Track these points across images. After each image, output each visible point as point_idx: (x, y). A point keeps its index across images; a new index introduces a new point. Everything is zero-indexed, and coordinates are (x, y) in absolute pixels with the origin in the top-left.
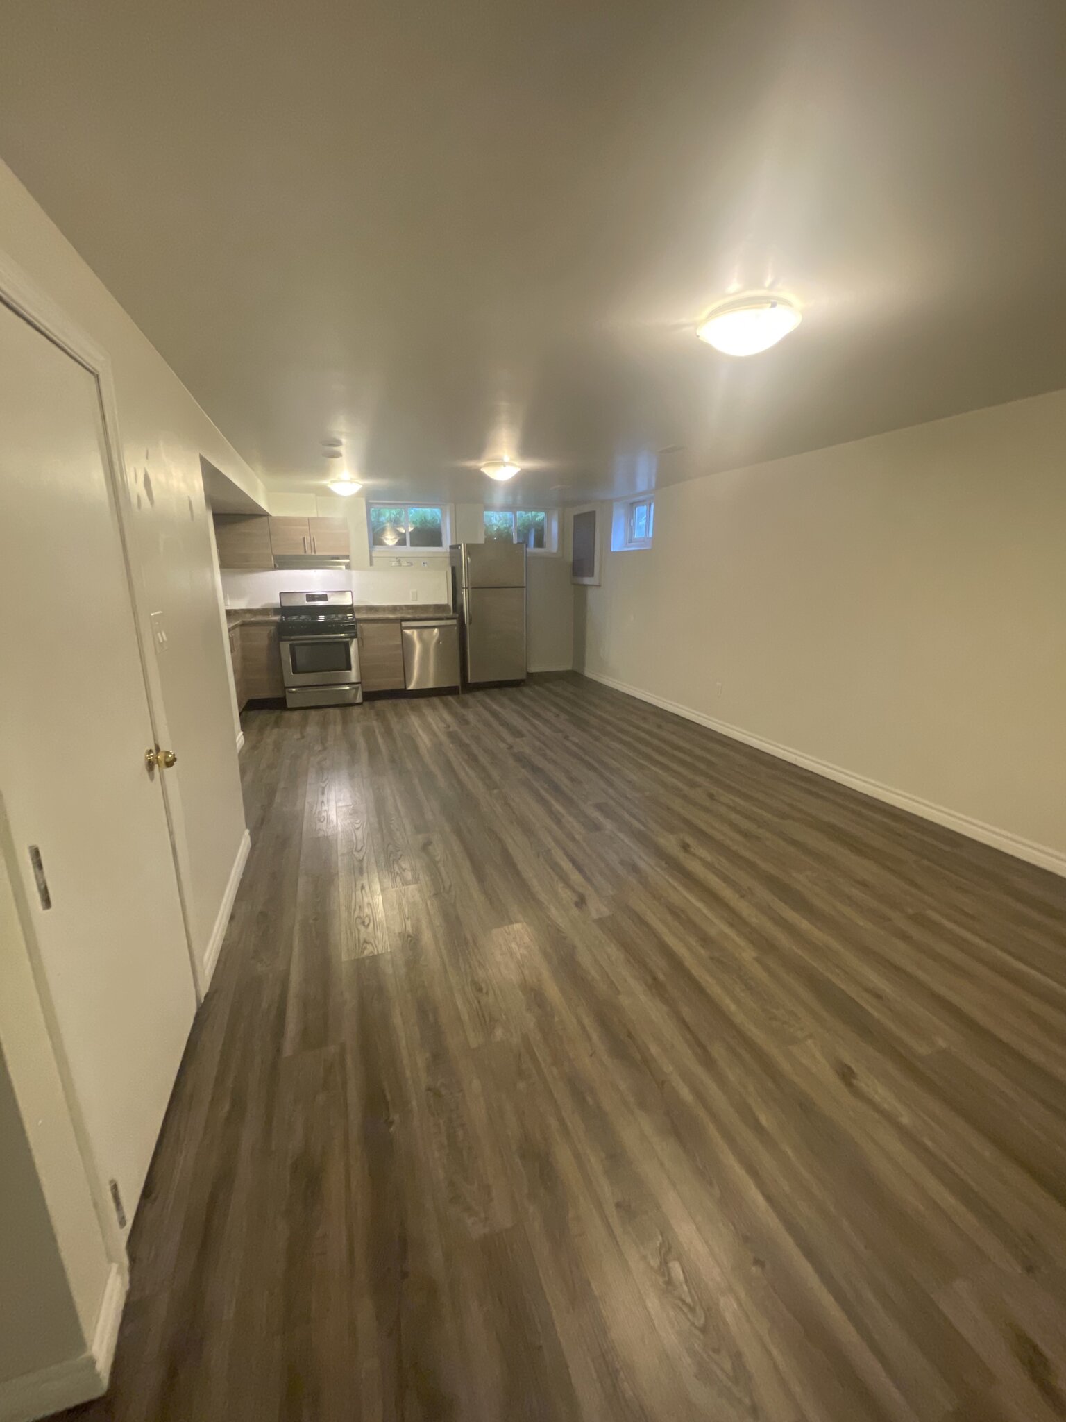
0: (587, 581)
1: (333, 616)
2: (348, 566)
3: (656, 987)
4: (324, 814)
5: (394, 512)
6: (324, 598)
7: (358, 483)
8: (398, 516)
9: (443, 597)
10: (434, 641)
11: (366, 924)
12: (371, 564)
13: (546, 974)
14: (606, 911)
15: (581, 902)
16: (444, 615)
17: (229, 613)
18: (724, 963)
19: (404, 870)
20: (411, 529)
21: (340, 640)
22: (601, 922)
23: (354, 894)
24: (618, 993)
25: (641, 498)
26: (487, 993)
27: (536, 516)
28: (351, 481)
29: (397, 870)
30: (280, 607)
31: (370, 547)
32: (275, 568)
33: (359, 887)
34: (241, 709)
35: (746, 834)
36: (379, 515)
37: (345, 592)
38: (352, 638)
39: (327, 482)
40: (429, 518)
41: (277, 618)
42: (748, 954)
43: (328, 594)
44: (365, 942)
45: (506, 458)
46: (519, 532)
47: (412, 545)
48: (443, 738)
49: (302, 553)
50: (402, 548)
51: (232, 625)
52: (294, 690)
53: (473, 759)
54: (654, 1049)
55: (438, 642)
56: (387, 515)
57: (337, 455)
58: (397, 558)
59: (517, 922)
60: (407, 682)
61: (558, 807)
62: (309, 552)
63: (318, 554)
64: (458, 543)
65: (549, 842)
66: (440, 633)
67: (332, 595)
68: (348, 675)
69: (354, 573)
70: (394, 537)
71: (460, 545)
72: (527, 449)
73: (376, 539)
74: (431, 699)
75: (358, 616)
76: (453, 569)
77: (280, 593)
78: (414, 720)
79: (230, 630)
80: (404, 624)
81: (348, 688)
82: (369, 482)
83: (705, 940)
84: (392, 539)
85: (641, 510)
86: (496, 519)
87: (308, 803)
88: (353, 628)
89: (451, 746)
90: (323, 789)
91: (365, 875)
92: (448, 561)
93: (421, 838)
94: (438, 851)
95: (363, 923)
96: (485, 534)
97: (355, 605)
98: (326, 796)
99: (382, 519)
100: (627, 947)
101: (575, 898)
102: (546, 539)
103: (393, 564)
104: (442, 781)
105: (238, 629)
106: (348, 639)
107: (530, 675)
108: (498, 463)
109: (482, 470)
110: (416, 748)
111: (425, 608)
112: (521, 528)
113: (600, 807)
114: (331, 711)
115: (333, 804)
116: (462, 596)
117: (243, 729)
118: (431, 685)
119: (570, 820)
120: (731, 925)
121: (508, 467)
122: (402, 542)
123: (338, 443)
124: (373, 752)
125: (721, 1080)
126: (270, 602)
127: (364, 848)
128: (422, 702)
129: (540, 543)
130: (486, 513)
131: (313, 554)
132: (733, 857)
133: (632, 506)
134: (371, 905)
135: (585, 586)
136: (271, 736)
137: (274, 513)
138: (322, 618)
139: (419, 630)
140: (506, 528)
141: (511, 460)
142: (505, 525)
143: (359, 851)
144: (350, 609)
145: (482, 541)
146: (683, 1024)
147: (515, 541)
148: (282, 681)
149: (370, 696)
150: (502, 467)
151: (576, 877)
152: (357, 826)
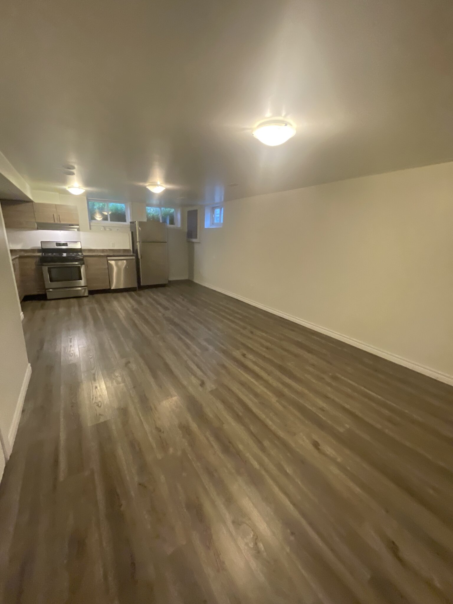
0: (194, 240)
1: (71, 254)
2: (78, 230)
3: (238, 418)
4: (72, 352)
5: (101, 204)
6: (66, 244)
7: (83, 189)
8: (103, 206)
9: (127, 245)
10: (124, 266)
11: (100, 405)
12: (90, 229)
13: (190, 419)
14: (214, 387)
15: (203, 384)
16: (129, 254)
17: (12, 251)
18: (264, 404)
19: (117, 377)
20: (110, 213)
21: (75, 265)
22: (212, 392)
23: (92, 391)
24: (223, 423)
25: (218, 205)
26: (163, 432)
27: (170, 211)
28: (79, 188)
29: (113, 377)
30: (41, 248)
31: (89, 221)
32: (38, 229)
33: (94, 388)
34: (21, 301)
35: (267, 348)
36: (94, 205)
37: (76, 242)
38: (82, 264)
39: (66, 187)
40: (119, 208)
41: (40, 254)
42: (273, 399)
43: (68, 243)
44: (100, 415)
45: (159, 183)
46: (163, 218)
47: (111, 221)
48: (130, 311)
49: (52, 222)
50: (106, 222)
51: (14, 257)
52: (51, 290)
53: (146, 321)
54: (241, 447)
55: (126, 267)
56: (98, 206)
57: (73, 174)
58: (104, 227)
59: (175, 396)
60: (111, 286)
61: (188, 341)
62: (56, 222)
63: (62, 222)
64: (134, 221)
65: (185, 358)
66: (127, 263)
67: (70, 243)
68: (80, 283)
69: (81, 233)
70: (101, 216)
71: (136, 222)
72: (168, 179)
73: (92, 218)
74: (123, 293)
75: (84, 254)
76: (132, 233)
77: (41, 242)
78: (115, 304)
79: (13, 260)
80: (109, 258)
81: (80, 289)
82: (89, 189)
83: (256, 395)
84: (99, 217)
85: (218, 211)
86: (152, 211)
87: (63, 347)
88: (82, 260)
89: (135, 315)
90: (71, 339)
91: (97, 381)
92: (129, 229)
93: (124, 361)
94: (133, 366)
95: (98, 405)
96: (147, 217)
97: (82, 248)
98: (72, 342)
99: (95, 207)
100: (224, 402)
101: (200, 383)
102: (175, 221)
103: (102, 229)
104: (132, 333)
105: (17, 260)
106: (80, 265)
107: (170, 282)
108: (155, 184)
109: (147, 187)
110: (117, 316)
111: (119, 250)
112: (163, 216)
113: (206, 340)
114: (72, 300)
115: (76, 346)
116: (137, 245)
117: (23, 310)
118: (122, 287)
119: (194, 347)
120: (266, 387)
121: (159, 187)
122: (105, 218)
123: (73, 168)
124: (96, 320)
125: (269, 456)
126: (35, 246)
127: (95, 368)
128: (119, 295)
129: (172, 222)
130: (147, 208)
131: (59, 223)
132: (264, 358)
133: (213, 209)
134: (101, 396)
135: (193, 243)
136: (40, 313)
137: (36, 201)
138: (65, 255)
139: (116, 261)
140: (156, 215)
141: (161, 183)
142: (156, 214)
143: (93, 369)
144: (80, 250)
145: (145, 220)
146: (252, 434)
147: (161, 221)
148: (45, 287)
149: (92, 293)
150: (157, 187)
151: (199, 373)
152: (91, 357)
